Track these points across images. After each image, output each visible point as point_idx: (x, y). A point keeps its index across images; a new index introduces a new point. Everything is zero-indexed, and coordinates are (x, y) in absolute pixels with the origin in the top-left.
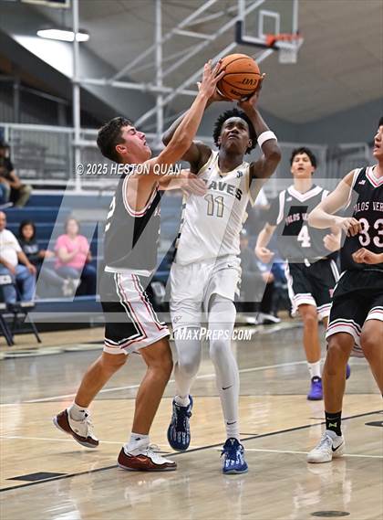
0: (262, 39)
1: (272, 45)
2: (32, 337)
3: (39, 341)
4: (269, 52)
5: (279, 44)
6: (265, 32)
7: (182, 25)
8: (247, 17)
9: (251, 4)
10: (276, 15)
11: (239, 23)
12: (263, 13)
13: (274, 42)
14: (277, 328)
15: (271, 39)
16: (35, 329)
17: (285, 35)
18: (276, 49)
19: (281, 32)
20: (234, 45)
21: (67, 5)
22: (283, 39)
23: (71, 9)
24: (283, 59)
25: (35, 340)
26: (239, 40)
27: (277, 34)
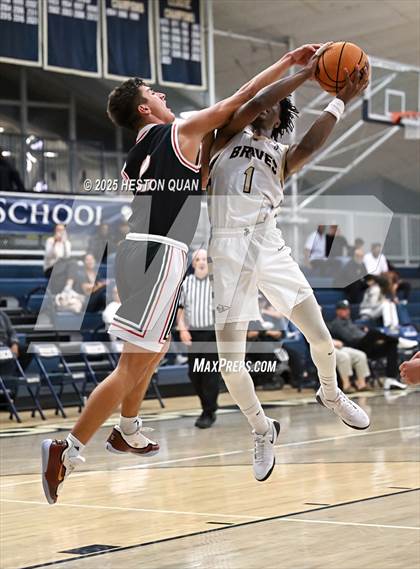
0: (388, 116)
1: (398, 122)
2: (155, 403)
3: (163, 406)
4: (396, 129)
5: (405, 121)
6: (390, 110)
7: (312, 104)
8: (373, 97)
9: (379, 84)
10: (402, 94)
11: (366, 102)
12: (389, 92)
13: (400, 119)
14: (403, 393)
15: (396, 117)
16: (159, 395)
17: (410, 113)
18: (402, 126)
19: (406, 109)
20: (361, 123)
21: (203, 88)
22: (408, 117)
23: (207, 91)
24: (409, 135)
25: (159, 405)
26: (365, 118)
27: (403, 111)
